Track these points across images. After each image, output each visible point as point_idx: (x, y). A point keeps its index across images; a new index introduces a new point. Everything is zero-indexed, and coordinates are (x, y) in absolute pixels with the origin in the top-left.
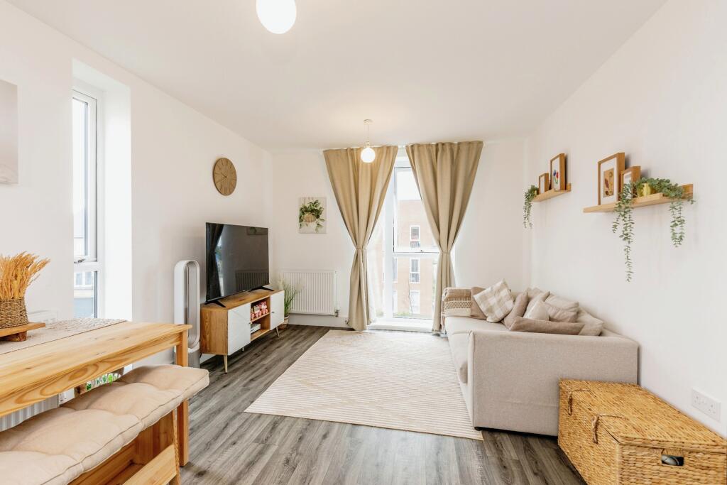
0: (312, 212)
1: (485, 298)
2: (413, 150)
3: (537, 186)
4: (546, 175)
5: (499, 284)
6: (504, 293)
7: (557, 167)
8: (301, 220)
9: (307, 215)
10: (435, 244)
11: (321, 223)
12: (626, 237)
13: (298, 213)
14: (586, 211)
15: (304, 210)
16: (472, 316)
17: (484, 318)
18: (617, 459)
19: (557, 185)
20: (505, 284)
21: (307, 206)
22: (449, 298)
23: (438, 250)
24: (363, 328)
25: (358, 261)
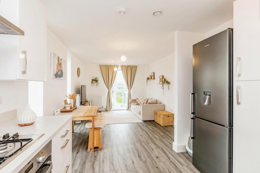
0: (95, 81)
1: (139, 101)
2: (122, 67)
3: (149, 77)
4: (151, 76)
5: (142, 97)
6: (143, 99)
7: (153, 74)
8: (92, 83)
9: (94, 81)
10: (127, 89)
11: (98, 83)
12: (163, 89)
13: (91, 81)
14: (158, 84)
15: (93, 80)
16: (137, 105)
17: (139, 105)
18: (162, 117)
19: (153, 78)
20: (143, 97)
21: (94, 79)
22: (132, 101)
23: (128, 90)
24: (110, 110)
25: (109, 93)
